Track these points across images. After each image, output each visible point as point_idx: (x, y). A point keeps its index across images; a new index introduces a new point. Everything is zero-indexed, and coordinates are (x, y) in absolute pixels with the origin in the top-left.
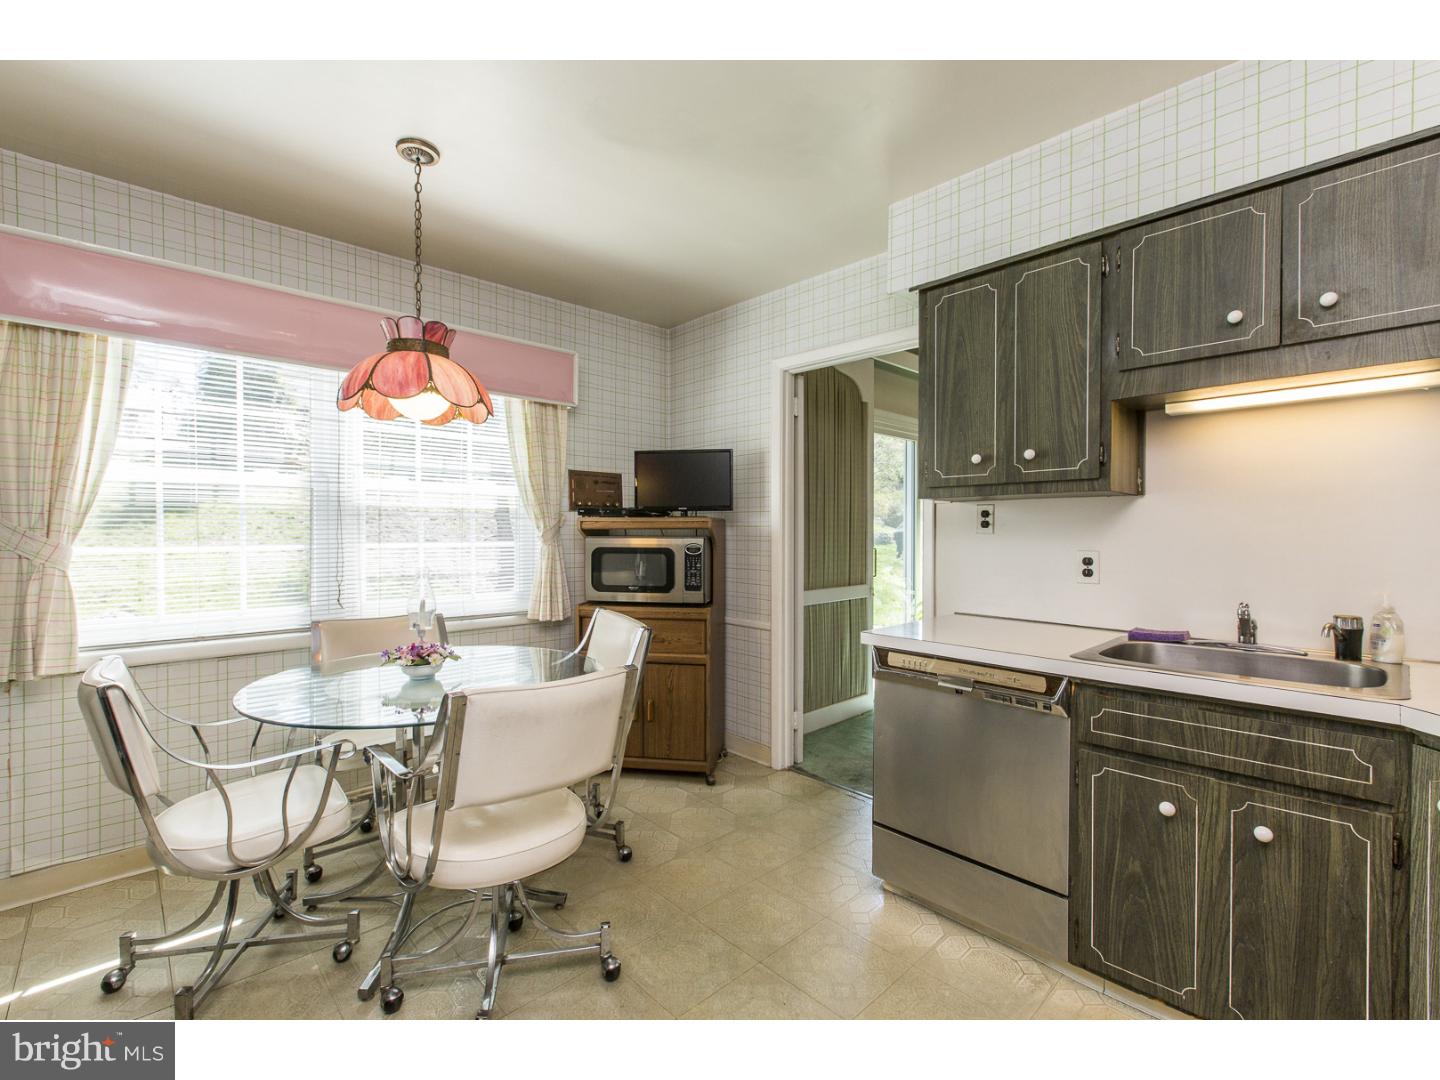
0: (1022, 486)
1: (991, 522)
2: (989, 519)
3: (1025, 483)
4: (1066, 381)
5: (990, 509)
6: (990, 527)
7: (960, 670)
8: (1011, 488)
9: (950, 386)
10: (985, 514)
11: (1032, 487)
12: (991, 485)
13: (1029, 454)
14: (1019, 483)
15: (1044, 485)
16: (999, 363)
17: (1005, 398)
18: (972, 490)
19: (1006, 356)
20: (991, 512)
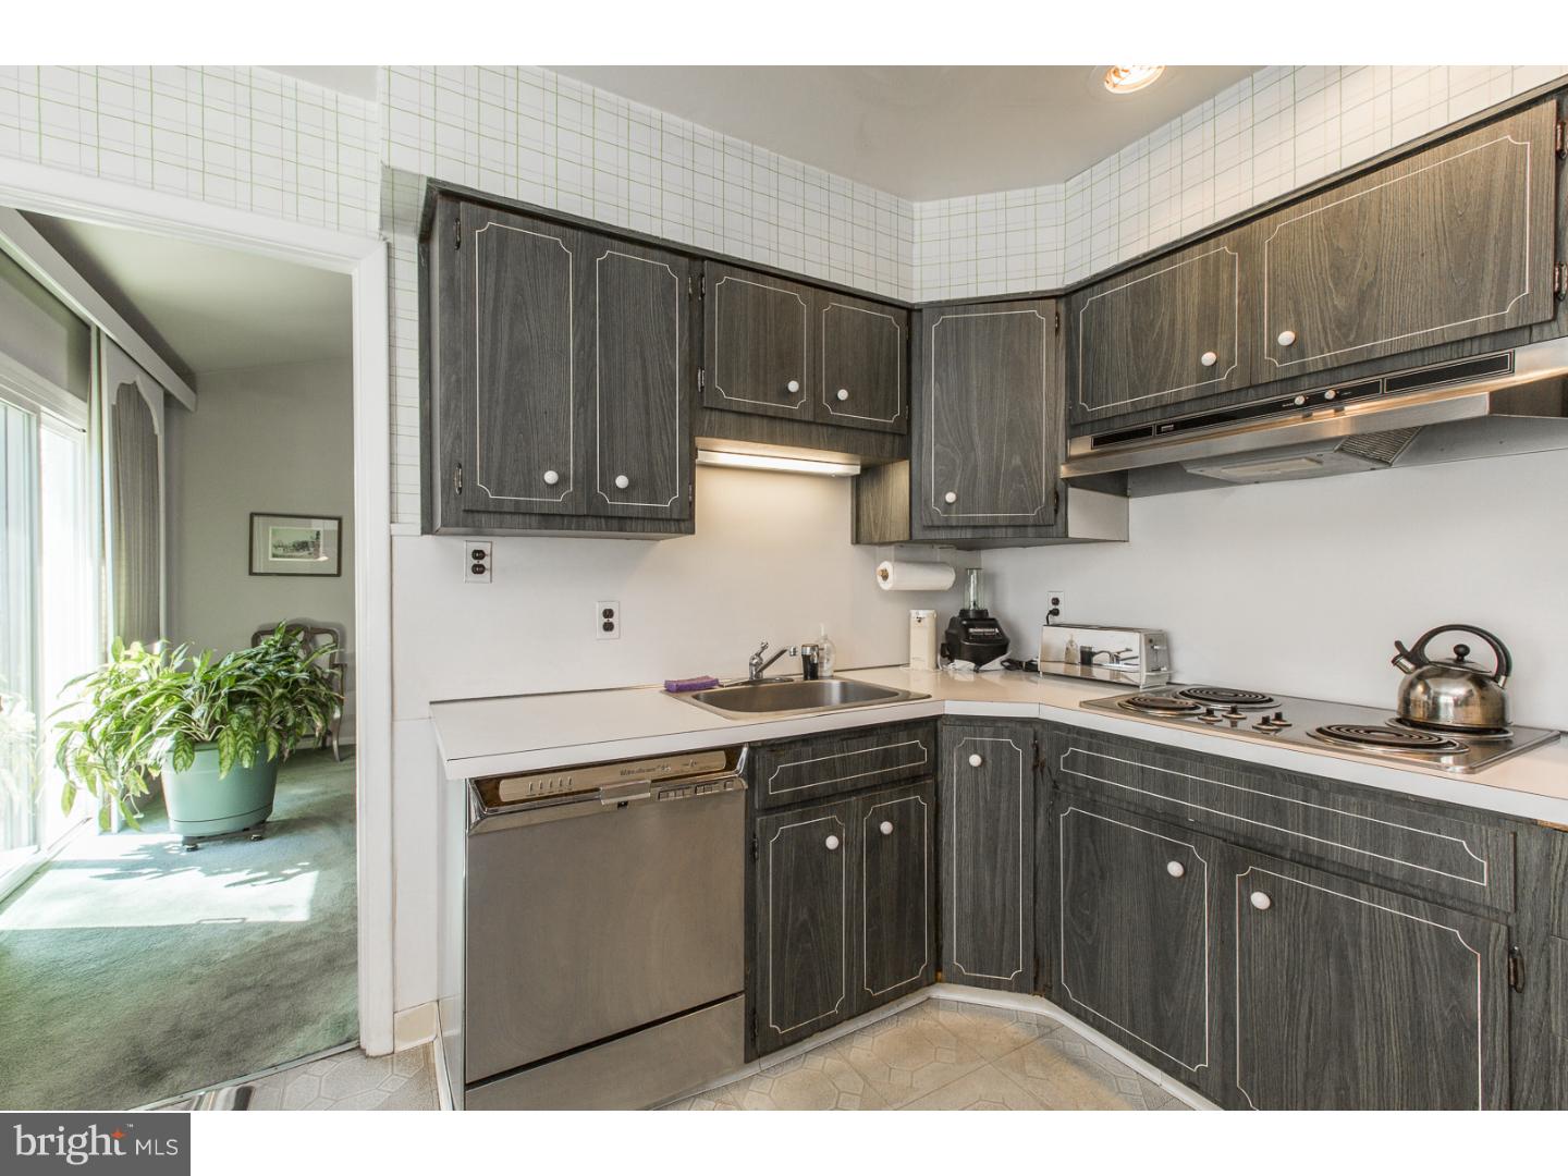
0: (603, 520)
1: (487, 566)
2: (485, 562)
3: (607, 518)
4: (655, 402)
5: (486, 548)
6: (487, 573)
7: (622, 773)
8: (589, 522)
9: (503, 363)
10: (479, 554)
11: (615, 523)
12: (562, 516)
13: (622, 481)
14: (600, 517)
15: (629, 522)
16: (577, 355)
17: (584, 402)
18: (534, 520)
19: (585, 347)
20: (487, 552)
